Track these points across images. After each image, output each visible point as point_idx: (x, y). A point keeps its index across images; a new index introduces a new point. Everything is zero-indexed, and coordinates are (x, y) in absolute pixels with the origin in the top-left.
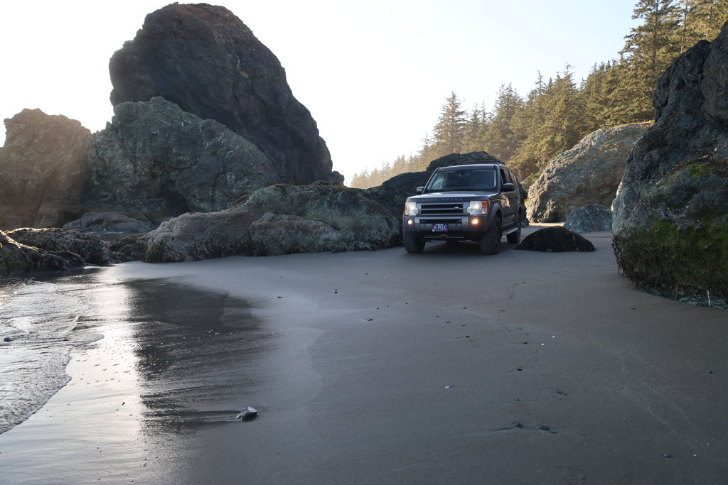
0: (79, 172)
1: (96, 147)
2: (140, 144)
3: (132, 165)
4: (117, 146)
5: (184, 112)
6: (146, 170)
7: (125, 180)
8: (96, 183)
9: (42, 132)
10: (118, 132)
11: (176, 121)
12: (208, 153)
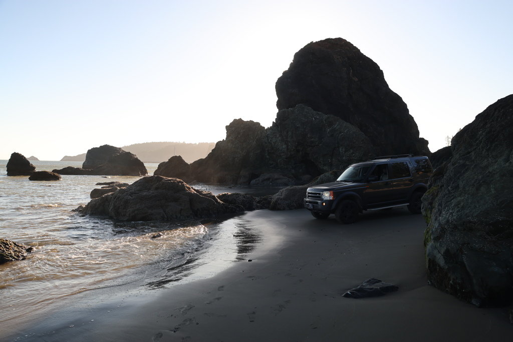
0: (259, 151)
1: (267, 137)
2: (290, 133)
3: (286, 146)
4: (278, 135)
5: (314, 112)
6: (294, 148)
7: (282, 154)
8: (267, 157)
9: (242, 131)
10: (278, 127)
11: (310, 117)
12: (329, 135)
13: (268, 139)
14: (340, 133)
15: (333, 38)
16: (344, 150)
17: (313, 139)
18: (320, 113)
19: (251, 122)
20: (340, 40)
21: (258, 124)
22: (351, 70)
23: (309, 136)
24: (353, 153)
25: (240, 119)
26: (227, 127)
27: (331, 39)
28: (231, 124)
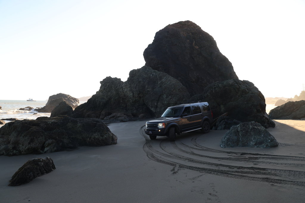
0: (117, 98)
3: (132, 94)
4: (128, 87)
5: (153, 70)
8: (121, 101)
11: (149, 74)
12: (159, 86)
13: (122, 89)
14: (165, 84)
15: (184, 21)
16: (165, 96)
17: (148, 89)
18: (157, 71)
19: (116, 78)
20: (188, 22)
21: (120, 79)
22: (194, 42)
23: (146, 87)
24: (171, 99)
25: (110, 77)
26: (101, 82)
27: (182, 21)
28: (103, 80)
